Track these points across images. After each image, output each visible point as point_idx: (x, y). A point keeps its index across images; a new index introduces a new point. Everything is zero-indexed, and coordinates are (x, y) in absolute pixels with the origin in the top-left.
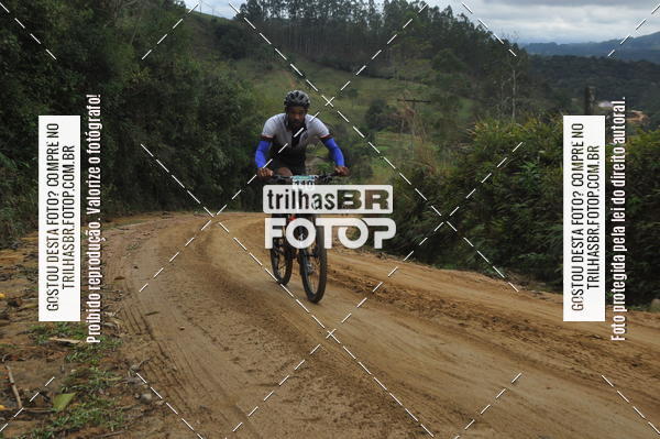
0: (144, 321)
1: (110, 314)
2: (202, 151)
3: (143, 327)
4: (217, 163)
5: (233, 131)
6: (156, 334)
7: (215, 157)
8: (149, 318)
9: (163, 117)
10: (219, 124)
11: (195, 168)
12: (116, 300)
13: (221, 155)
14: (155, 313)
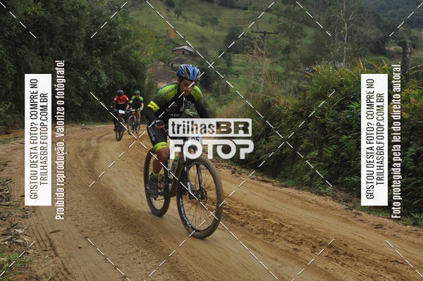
0: (49, 239)
1: (20, 231)
2: (88, 73)
3: (48, 244)
4: (101, 83)
5: (114, 56)
6: (59, 250)
7: (99, 78)
8: (53, 236)
9: (54, 44)
10: (102, 50)
11: (82, 88)
12: (24, 217)
13: (104, 77)
14: (58, 231)
